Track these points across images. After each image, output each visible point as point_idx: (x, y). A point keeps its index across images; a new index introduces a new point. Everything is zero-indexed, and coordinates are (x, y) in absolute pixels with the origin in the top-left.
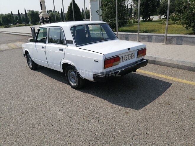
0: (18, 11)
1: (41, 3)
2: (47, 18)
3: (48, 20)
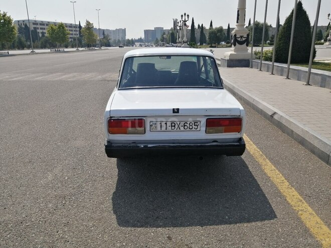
0: (211, 22)
1: (238, 11)
2: (241, 37)
3: (244, 39)
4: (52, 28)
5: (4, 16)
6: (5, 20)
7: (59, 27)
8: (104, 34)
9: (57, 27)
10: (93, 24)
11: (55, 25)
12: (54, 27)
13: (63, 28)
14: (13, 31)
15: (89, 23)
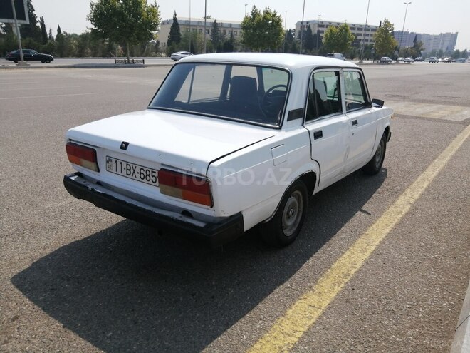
4: (331, 30)
5: (274, 15)
6: (273, 20)
7: (341, 30)
8: (415, 41)
9: (338, 30)
10: (393, 25)
11: (337, 27)
12: (335, 30)
13: (346, 30)
14: (279, 35)
15: (388, 23)
